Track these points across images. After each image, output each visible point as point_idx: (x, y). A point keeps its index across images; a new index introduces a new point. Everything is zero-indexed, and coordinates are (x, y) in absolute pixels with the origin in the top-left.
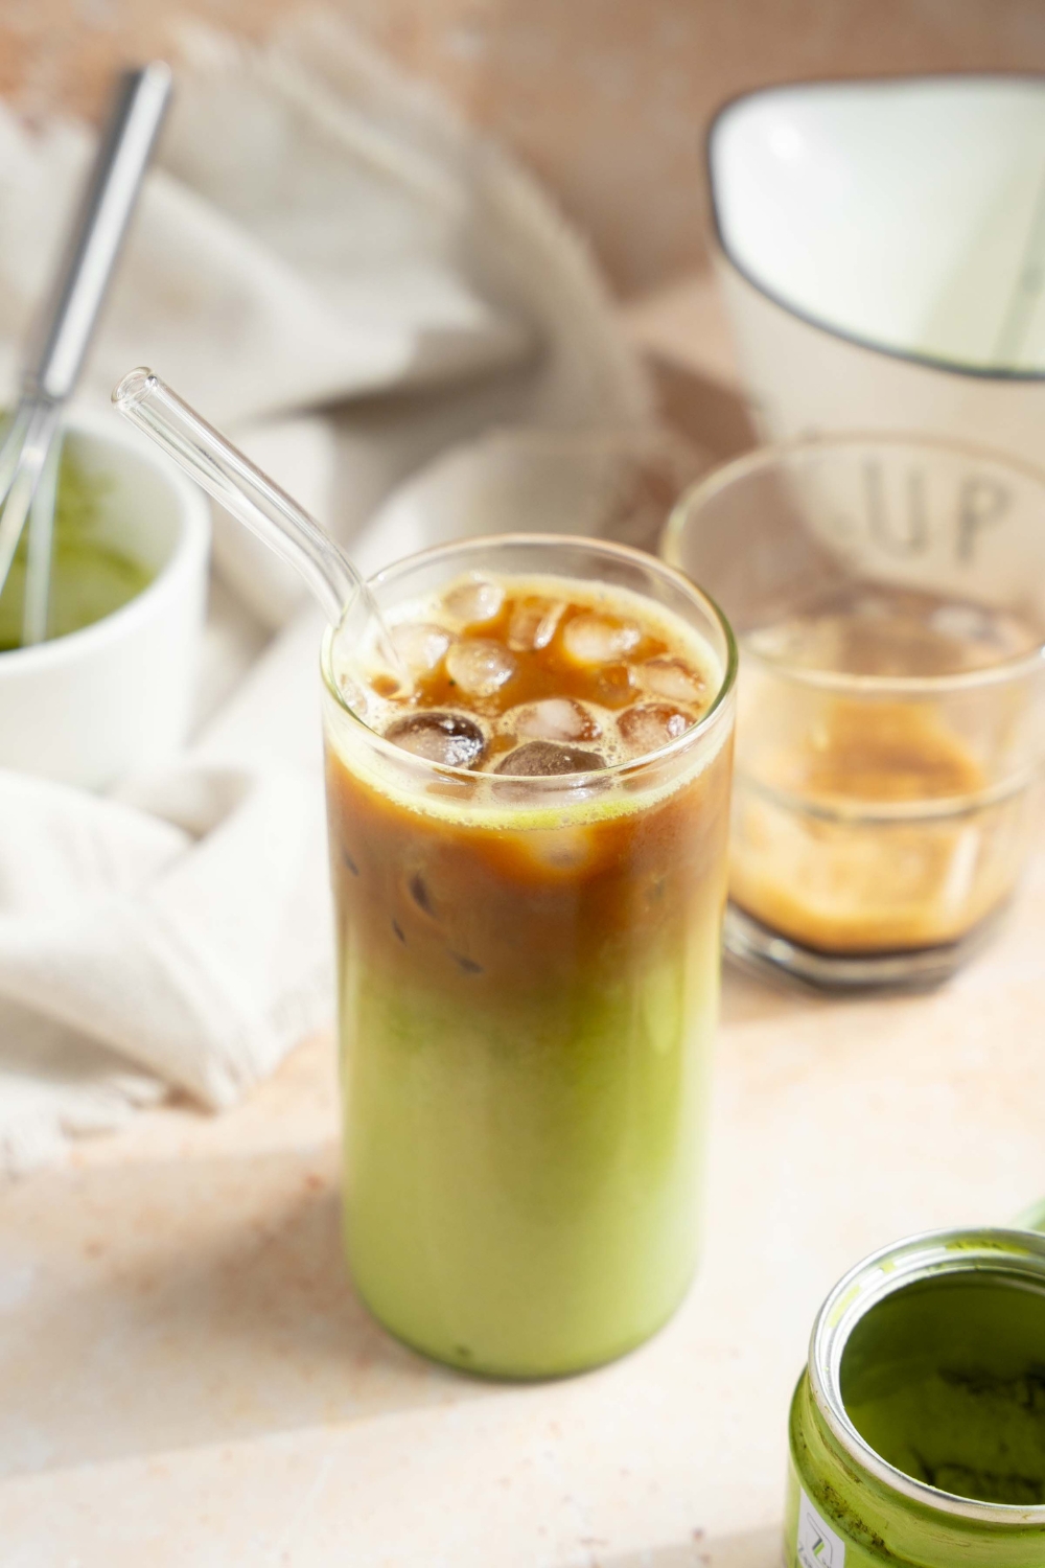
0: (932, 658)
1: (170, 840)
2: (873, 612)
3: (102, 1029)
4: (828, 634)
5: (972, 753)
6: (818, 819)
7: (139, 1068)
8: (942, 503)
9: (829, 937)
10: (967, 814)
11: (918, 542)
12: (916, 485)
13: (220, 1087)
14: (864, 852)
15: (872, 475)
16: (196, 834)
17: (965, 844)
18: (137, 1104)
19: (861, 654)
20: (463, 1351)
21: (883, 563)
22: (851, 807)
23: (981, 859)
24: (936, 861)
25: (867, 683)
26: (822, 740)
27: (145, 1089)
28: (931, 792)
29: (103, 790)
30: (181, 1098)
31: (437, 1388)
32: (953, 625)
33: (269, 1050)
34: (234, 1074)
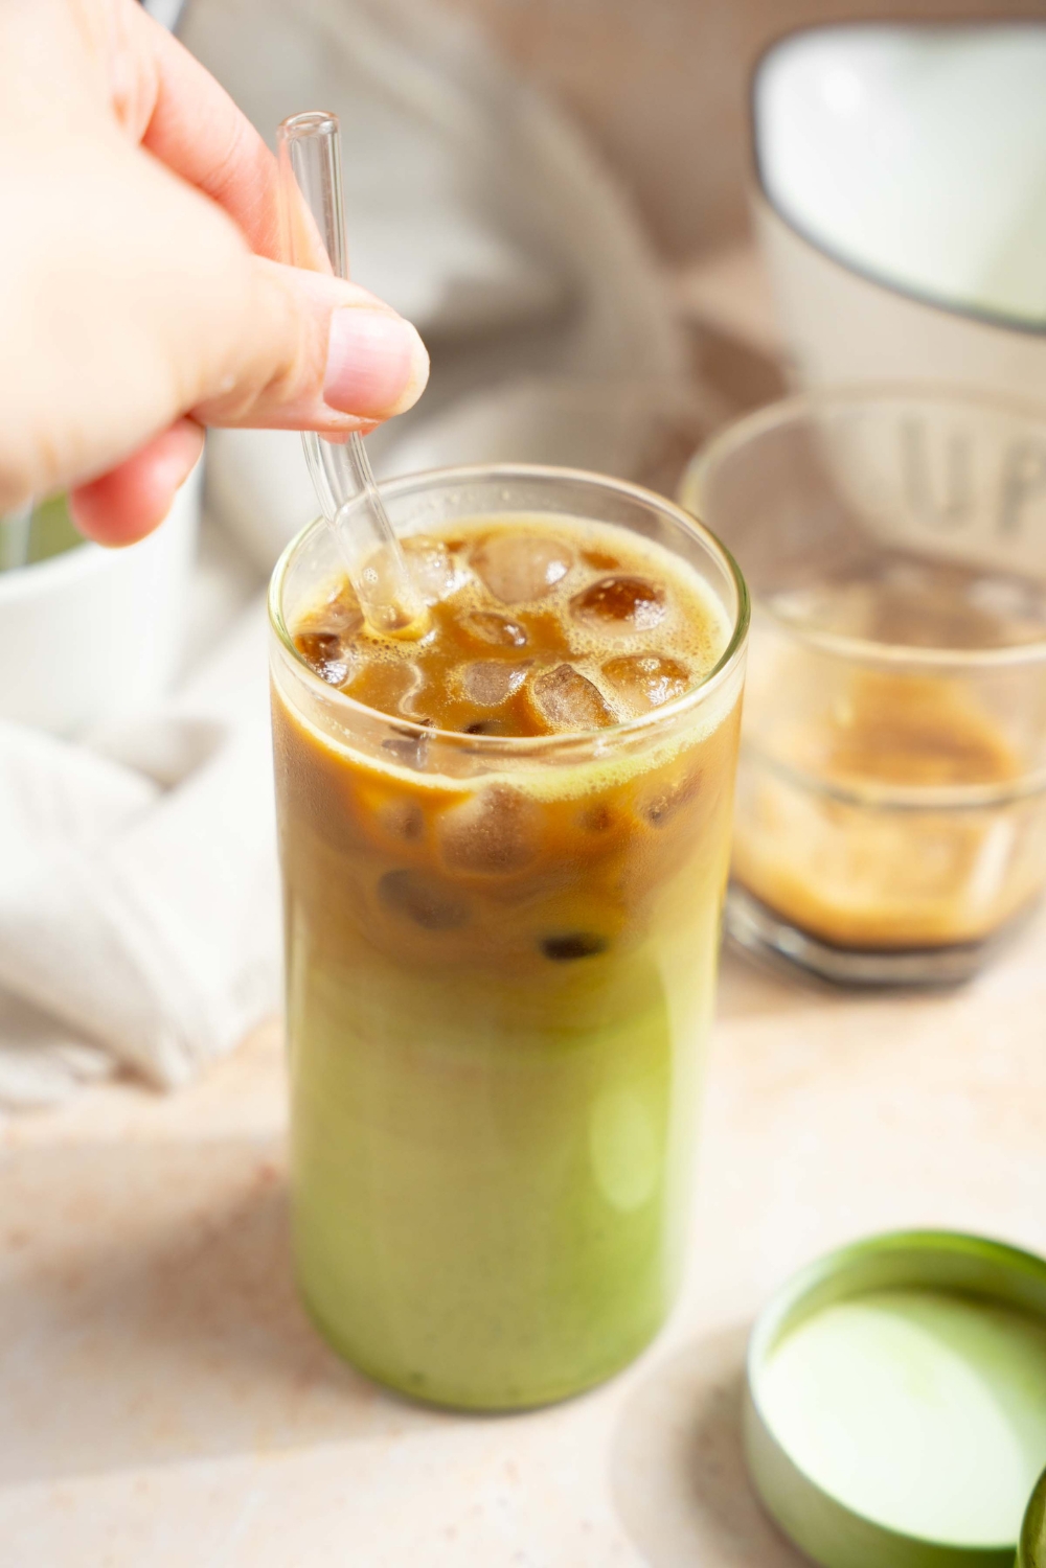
0: (969, 631)
1: (137, 792)
2: (907, 582)
3: (49, 994)
4: (857, 603)
5: (1009, 737)
6: (837, 802)
7: (85, 1038)
8: (986, 469)
9: (844, 929)
10: (1001, 804)
11: (958, 511)
12: (959, 449)
13: (172, 1064)
14: (886, 840)
15: (912, 435)
16: (166, 784)
17: (997, 837)
18: (81, 1078)
19: (892, 624)
20: (417, 1378)
21: (919, 531)
22: (874, 790)
23: (1015, 853)
24: (964, 853)
25: (899, 654)
26: (845, 714)
27: (91, 1062)
28: (961, 777)
29: (69, 735)
30: (132, 1074)
31: (383, 1415)
32: (994, 599)
33: (228, 1025)
34: (188, 1049)
